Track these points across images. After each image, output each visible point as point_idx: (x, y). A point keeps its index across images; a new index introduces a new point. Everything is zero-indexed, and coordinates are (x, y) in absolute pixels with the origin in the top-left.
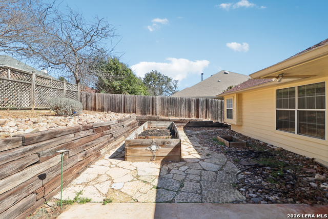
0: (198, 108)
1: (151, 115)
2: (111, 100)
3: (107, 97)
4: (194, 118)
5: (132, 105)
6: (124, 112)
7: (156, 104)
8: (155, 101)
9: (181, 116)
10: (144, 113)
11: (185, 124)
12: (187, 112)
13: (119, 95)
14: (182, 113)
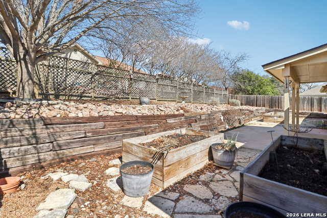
0: (321, 104)
1: (277, 109)
2: (247, 99)
3: (244, 97)
4: (316, 111)
5: (262, 102)
6: (256, 106)
7: (281, 101)
8: (281, 99)
9: (304, 110)
10: (271, 106)
11: (306, 116)
12: (310, 107)
13: (252, 96)
14: (305, 108)
